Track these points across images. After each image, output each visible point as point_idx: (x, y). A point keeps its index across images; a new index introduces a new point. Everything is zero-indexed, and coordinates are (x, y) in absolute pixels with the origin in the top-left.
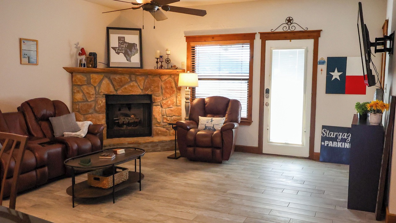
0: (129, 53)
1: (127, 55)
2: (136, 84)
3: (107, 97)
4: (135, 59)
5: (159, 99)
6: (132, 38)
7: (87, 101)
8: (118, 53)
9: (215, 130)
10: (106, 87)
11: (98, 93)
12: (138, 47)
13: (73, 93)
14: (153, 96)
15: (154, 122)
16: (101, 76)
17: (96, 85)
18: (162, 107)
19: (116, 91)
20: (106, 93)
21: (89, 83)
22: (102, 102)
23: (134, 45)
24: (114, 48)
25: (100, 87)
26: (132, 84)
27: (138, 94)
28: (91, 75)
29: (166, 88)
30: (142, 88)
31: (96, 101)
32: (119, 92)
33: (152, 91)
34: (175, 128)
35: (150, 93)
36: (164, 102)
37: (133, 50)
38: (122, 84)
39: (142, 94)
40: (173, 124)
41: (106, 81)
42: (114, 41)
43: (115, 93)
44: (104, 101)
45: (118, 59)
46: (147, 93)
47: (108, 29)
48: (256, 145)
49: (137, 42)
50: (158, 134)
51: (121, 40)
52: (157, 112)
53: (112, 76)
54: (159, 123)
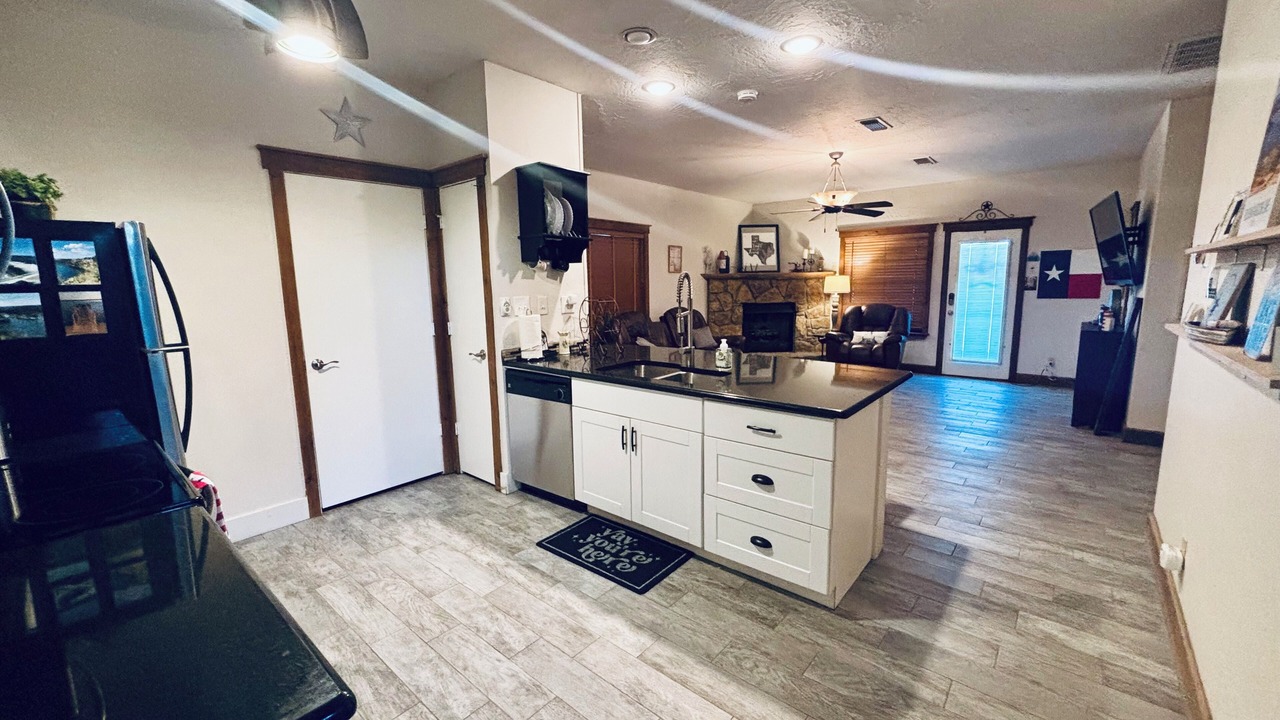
0: (765, 254)
1: (763, 257)
2: (777, 291)
3: (745, 306)
4: (772, 261)
5: (803, 308)
6: (768, 237)
7: (724, 310)
8: (752, 255)
9: (876, 343)
10: (745, 295)
11: (734, 302)
12: (775, 247)
13: (709, 302)
14: (796, 305)
15: (797, 334)
16: (739, 283)
17: (732, 292)
18: (806, 317)
19: (755, 298)
20: (744, 301)
21: (726, 291)
22: (740, 311)
23: (770, 244)
24: (747, 250)
25: (737, 294)
26: (772, 291)
27: (780, 301)
28: (729, 281)
29: (813, 294)
30: (784, 295)
31: (732, 311)
32: (759, 301)
33: (795, 298)
34: (822, 342)
35: (791, 300)
36: (809, 311)
37: (769, 251)
38: (761, 291)
39: (783, 302)
40: (819, 337)
41: (744, 288)
42: (747, 242)
43: (753, 301)
44: (741, 310)
45: (751, 261)
46: (790, 300)
47: (740, 227)
48: (933, 363)
49: (774, 241)
50: (801, 350)
51: (755, 240)
52: (801, 322)
53: (750, 282)
54: (802, 336)
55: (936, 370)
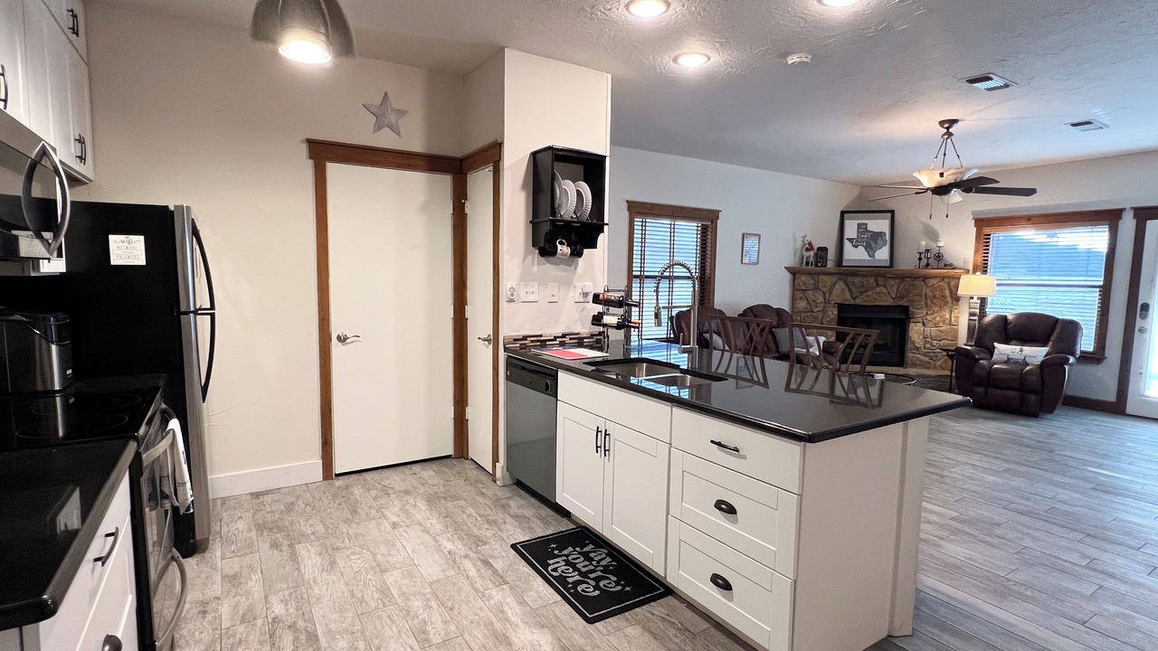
0: (873, 245)
1: (870, 249)
2: (885, 291)
3: (841, 307)
4: (883, 254)
5: (920, 313)
6: (880, 225)
7: (812, 311)
8: (856, 247)
9: (1027, 364)
10: (840, 293)
11: (827, 301)
12: (888, 237)
13: (793, 299)
14: (911, 309)
15: (909, 346)
16: (834, 279)
17: (825, 290)
18: (924, 324)
19: (854, 299)
20: (839, 301)
21: (817, 288)
22: (833, 313)
23: (881, 234)
24: (850, 240)
25: (831, 293)
26: (878, 290)
27: (888, 304)
28: (821, 277)
29: (934, 297)
30: (894, 296)
31: (824, 311)
32: (858, 301)
33: (910, 301)
34: (951, 357)
35: (904, 303)
36: (929, 318)
37: (880, 242)
38: (864, 290)
39: (893, 304)
40: (947, 351)
41: (840, 286)
42: (851, 229)
43: (852, 302)
44: (836, 312)
45: (855, 254)
46: (901, 303)
47: (843, 213)
48: (1111, 397)
49: (887, 230)
50: (914, 365)
51: (862, 228)
52: (916, 332)
53: (849, 279)
54: (918, 349)
55: (1117, 408)
